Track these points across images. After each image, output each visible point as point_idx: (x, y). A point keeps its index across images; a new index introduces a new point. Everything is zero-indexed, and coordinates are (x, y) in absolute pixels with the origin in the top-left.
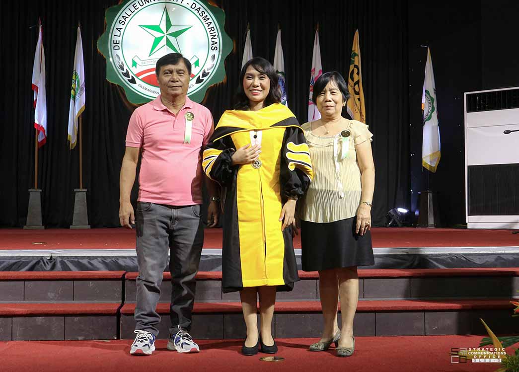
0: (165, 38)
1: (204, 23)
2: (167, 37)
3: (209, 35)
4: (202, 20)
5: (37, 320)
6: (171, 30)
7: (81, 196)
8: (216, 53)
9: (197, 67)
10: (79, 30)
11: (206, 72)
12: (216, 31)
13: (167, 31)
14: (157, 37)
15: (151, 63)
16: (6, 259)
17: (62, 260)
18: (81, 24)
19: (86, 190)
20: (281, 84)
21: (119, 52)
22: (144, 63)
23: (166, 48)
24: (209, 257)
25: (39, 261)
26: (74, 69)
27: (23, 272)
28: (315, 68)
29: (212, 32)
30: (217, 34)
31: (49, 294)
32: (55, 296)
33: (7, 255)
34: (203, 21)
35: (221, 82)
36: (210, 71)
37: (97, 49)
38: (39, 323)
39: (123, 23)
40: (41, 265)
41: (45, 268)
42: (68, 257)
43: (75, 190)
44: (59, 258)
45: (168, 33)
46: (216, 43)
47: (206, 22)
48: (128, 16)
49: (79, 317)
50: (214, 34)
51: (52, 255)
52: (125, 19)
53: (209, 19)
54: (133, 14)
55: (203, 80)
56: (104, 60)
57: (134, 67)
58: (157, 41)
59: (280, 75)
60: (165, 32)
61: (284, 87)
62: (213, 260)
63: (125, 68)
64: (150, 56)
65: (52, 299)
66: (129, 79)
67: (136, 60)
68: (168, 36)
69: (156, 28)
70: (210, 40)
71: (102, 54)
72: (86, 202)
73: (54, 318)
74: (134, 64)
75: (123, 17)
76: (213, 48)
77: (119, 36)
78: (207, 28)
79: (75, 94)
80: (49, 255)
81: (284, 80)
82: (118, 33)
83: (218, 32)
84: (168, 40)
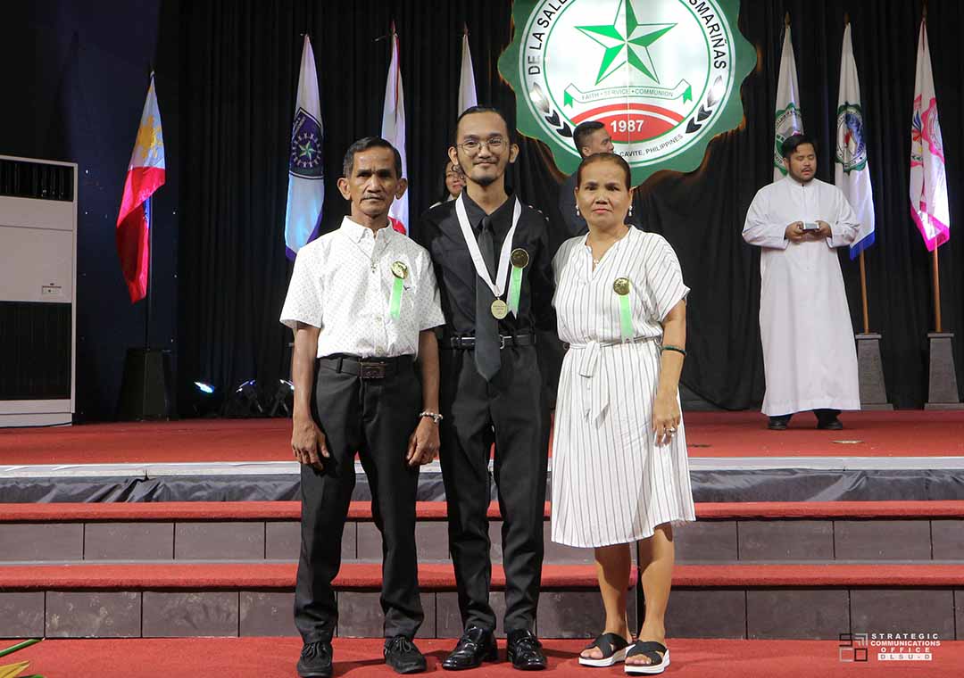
0: (625, 50)
1: (700, 17)
2: (628, 46)
3: (710, 40)
4: (695, 11)
6: (638, 32)
8: (723, 72)
9: (688, 101)
10: (465, 39)
11: (706, 109)
12: (722, 31)
13: (628, 35)
14: (610, 47)
15: (601, 97)
20: (855, 130)
21: (539, 79)
22: (587, 97)
23: (627, 68)
24: (796, 473)
27: (439, 504)
28: (921, 96)
29: (714, 34)
30: (725, 38)
34: (698, 14)
35: (735, 128)
36: (714, 108)
37: (498, 76)
39: (545, 24)
45: (631, 38)
46: (724, 54)
47: (704, 15)
48: (554, 11)
49: (563, 594)
50: (720, 37)
52: (549, 17)
53: (708, 9)
54: (564, 6)
55: (700, 125)
56: (512, 94)
57: (568, 105)
58: (610, 54)
59: (852, 111)
60: (625, 38)
61: (862, 134)
62: (805, 479)
63: (552, 107)
64: (597, 83)
66: (558, 128)
67: (571, 92)
68: (631, 45)
69: (609, 31)
70: (712, 49)
71: (507, 82)
74: (568, 100)
75: (545, 12)
76: (718, 65)
77: (539, 48)
78: (705, 27)
81: (861, 120)
82: (536, 43)
83: (726, 33)
84: (630, 52)
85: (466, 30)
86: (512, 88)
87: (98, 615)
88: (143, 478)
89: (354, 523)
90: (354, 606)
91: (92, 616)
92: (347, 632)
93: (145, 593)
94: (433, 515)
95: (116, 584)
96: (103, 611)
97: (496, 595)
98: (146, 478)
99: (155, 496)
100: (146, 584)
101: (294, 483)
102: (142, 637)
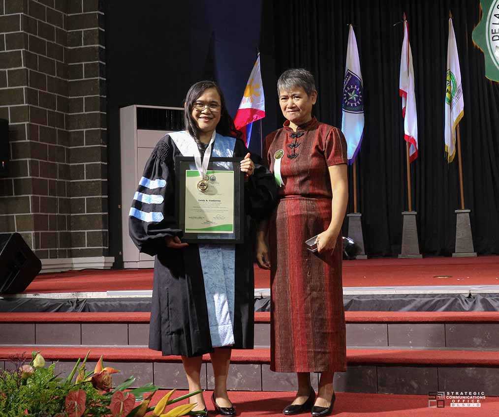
5: (466, 371)
7: (463, 217)
10: (450, 21)
16: (417, 297)
17: (484, 299)
18: (452, 13)
19: (469, 211)
25: (456, 300)
26: (448, 68)
27: (440, 314)
31: (475, 339)
32: (482, 342)
33: (418, 292)
37: (472, 42)
38: (470, 375)
40: (460, 304)
41: (465, 308)
42: (490, 295)
43: (456, 211)
44: (479, 295)
51: (471, 292)
56: (482, 54)
65: (478, 346)
71: (478, 47)
72: (470, 225)
73: (487, 370)
79: (451, 98)
80: (468, 292)
85: (451, 15)
86: (481, 50)
87: (237, 378)
88: (260, 298)
89: (386, 325)
90: (387, 375)
91: (233, 378)
92: (383, 391)
93: (263, 365)
94: (434, 320)
95: (246, 359)
96: (239, 375)
97: (475, 370)
98: (262, 297)
99: (267, 308)
100: (264, 360)
101: (349, 300)
102: (262, 391)
